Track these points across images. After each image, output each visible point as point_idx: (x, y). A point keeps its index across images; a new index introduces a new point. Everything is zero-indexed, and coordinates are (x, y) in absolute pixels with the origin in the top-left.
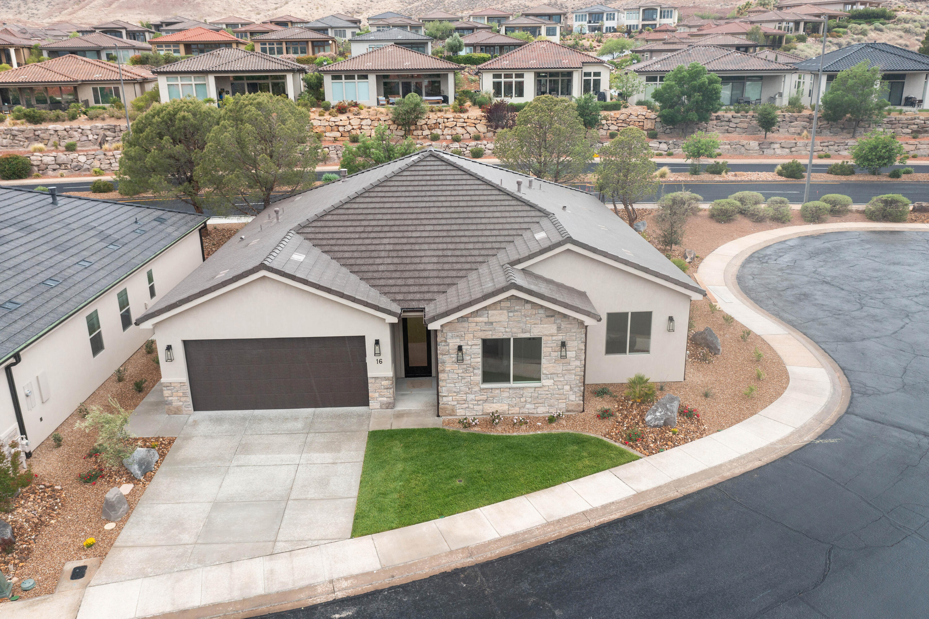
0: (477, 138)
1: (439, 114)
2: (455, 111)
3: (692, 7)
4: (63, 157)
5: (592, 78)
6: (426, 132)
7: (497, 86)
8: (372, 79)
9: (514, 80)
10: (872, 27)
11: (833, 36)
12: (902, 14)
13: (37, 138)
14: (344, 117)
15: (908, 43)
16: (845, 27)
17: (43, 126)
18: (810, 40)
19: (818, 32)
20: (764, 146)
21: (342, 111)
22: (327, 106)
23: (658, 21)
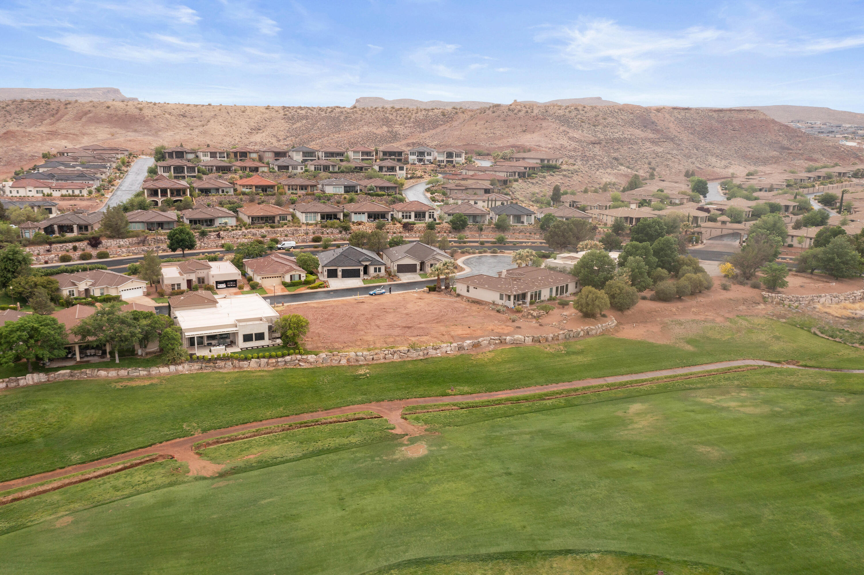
0: (400, 233)
1: (388, 226)
2: (392, 225)
3: (473, 144)
5: (431, 213)
7: (403, 216)
8: (366, 214)
9: (408, 214)
10: (549, 174)
11: (531, 179)
12: (564, 167)
13: (276, 233)
14: (361, 226)
15: (564, 182)
16: (537, 174)
18: (520, 181)
19: (524, 176)
20: (480, 235)
21: (360, 224)
22: (354, 223)
23: (454, 159)
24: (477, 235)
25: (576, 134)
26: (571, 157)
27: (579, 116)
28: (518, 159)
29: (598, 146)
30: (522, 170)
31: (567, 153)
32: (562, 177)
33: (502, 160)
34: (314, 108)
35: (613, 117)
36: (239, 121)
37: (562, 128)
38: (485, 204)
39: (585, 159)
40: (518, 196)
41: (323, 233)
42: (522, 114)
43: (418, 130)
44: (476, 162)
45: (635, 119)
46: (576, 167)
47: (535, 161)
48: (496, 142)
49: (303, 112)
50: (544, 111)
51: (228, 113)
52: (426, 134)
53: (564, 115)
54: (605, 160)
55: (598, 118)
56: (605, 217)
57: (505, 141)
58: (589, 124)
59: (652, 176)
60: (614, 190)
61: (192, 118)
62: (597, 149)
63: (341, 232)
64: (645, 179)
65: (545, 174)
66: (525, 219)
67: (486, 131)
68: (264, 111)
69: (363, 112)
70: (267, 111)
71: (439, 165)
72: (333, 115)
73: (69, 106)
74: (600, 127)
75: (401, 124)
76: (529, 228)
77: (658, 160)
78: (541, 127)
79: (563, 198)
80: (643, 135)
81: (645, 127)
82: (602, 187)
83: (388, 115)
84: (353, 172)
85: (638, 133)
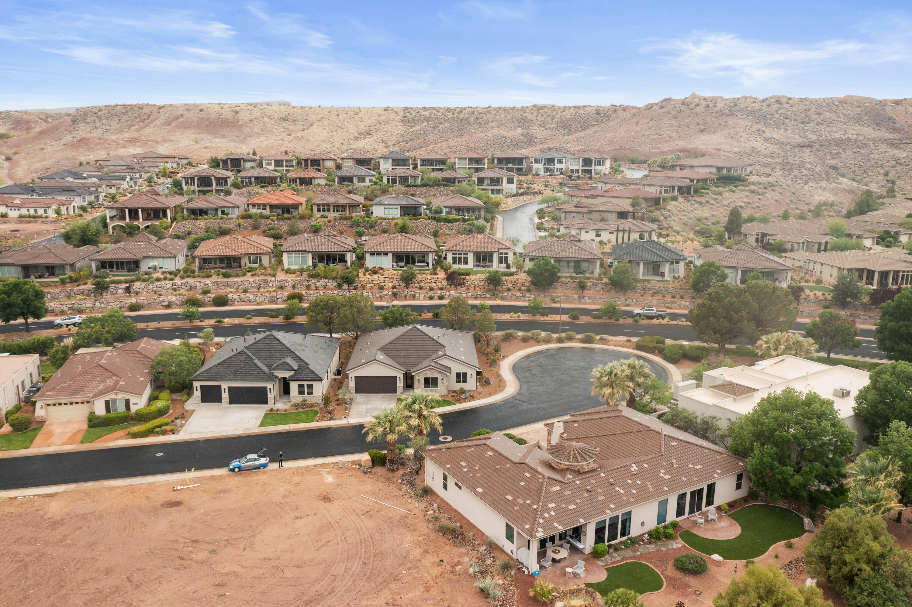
0: (442, 289)
1: (424, 276)
2: (431, 274)
3: (628, 149)
4: (243, 296)
5: (504, 255)
6: (417, 285)
7: (454, 259)
8: (390, 255)
9: (463, 256)
10: (727, 189)
11: (698, 196)
12: (752, 179)
13: (229, 285)
14: (376, 276)
15: (751, 201)
16: (708, 189)
17: (231, 279)
18: (681, 199)
19: (689, 193)
20: (581, 297)
21: (375, 272)
22: (367, 270)
23: (593, 167)
24: (576, 297)
25: (778, 134)
26: (766, 165)
27: (782, 111)
28: (683, 168)
29: (807, 151)
30: (687, 182)
31: (760, 159)
32: (748, 193)
33: (658, 169)
34: (441, 109)
35: (831, 111)
36: (348, 125)
37: (755, 127)
38: (613, 237)
39: (788, 168)
40: (673, 224)
41: (308, 287)
42: (700, 109)
43: (562, 132)
44: (626, 171)
45: (863, 114)
46: (771, 179)
47: (708, 170)
48: (660, 146)
49: (427, 113)
50: (732, 105)
51: (338, 115)
52: (571, 137)
53: (760, 110)
54: (818, 169)
55: (809, 113)
56: (818, 267)
57: (673, 144)
58: (796, 120)
59: (891, 193)
60: (832, 213)
61: (294, 121)
62: (806, 154)
63: (339, 286)
64: (880, 197)
65: (721, 189)
66: (666, 268)
67: (648, 132)
68: (382, 112)
69: (498, 112)
70: (386, 113)
71: (570, 177)
72: (461, 116)
73: (162, 110)
74: (811, 125)
75: (541, 126)
76: (671, 286)
77: (899, 168)
78: (726, 126)
79: (746, 228)
80: (876, 134)
81: (877, 124)
82: (813, 208)
83: (527, 114)
84: (439, 185)
85: (868, 132)
